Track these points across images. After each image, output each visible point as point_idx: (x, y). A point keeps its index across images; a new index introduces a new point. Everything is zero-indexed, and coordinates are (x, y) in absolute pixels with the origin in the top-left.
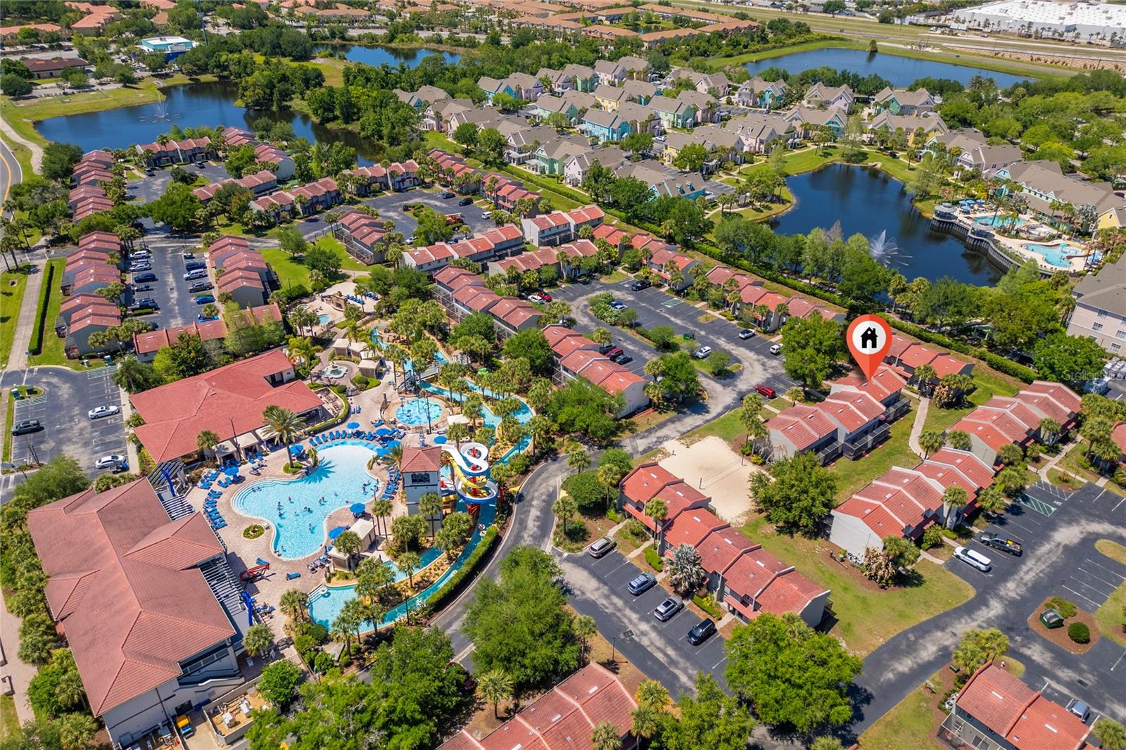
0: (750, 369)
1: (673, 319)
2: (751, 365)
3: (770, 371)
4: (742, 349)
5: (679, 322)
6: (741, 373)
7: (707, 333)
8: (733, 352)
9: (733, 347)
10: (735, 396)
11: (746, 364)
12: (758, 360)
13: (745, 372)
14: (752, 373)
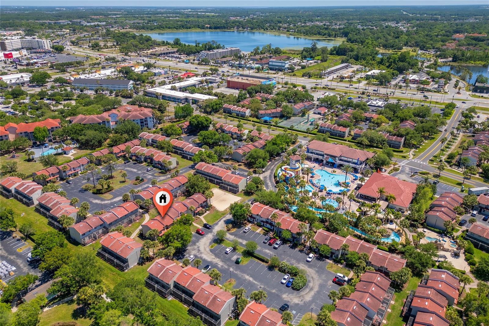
0: (206, 246)
1: (251, 279)
2: (205, 250)
3: (196, 247)
4: (209, 260)
5: (247, 277)
6: (210, 243)
7: (228, 269)
8: (213, 257)
9: (214, 260)
10: (213, 230)
11: (208, 249)
12: (201, 253)
13: (208, 244)
14: (205, 244)
